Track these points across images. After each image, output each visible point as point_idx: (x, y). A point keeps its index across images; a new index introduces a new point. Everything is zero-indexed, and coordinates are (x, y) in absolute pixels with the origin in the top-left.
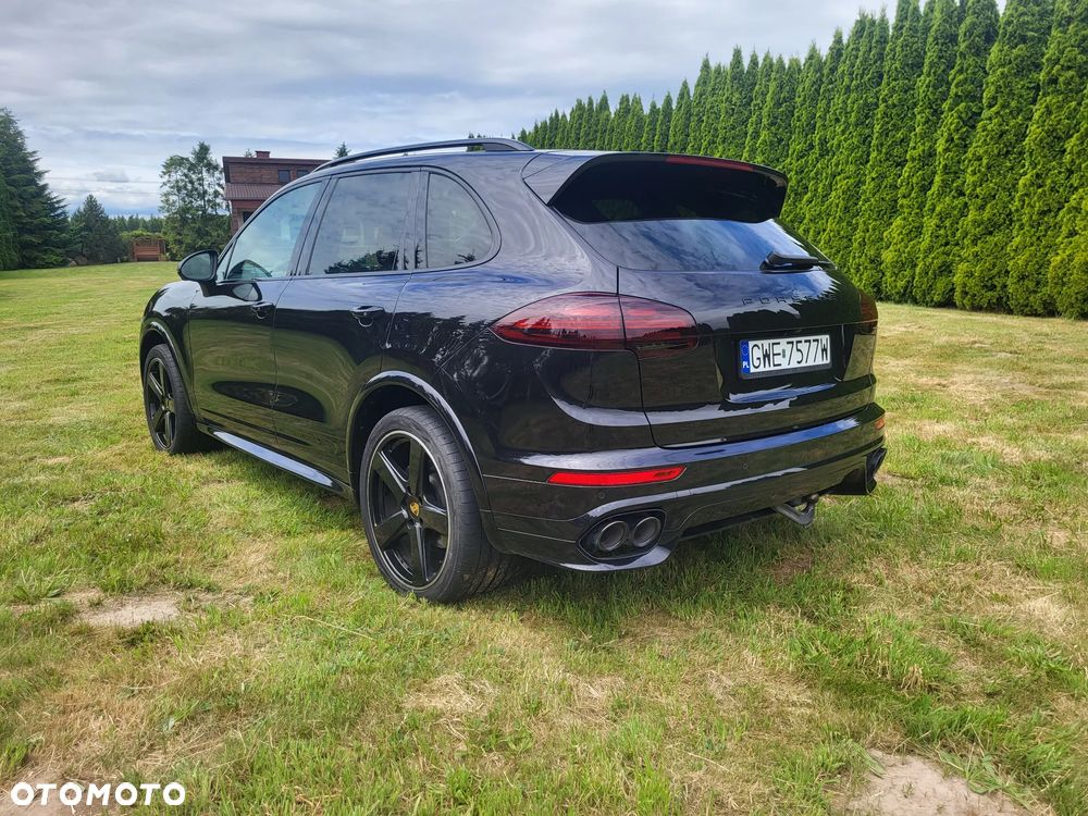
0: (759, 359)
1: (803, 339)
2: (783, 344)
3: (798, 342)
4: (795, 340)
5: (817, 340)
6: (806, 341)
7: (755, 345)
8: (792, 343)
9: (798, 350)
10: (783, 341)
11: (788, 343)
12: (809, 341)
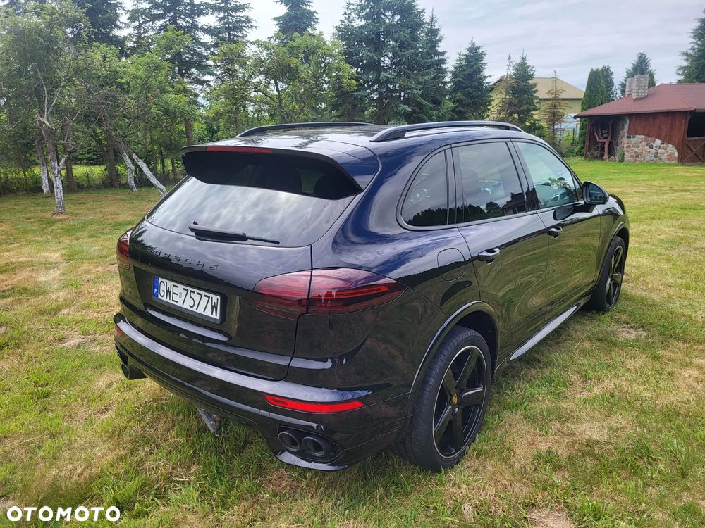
0: (163, 291)
1: (196, 291)
2: (180, 289)
3: (191, 292)
4: (190, 289)
5: (209, 297)
6: (198, 293)
7: (162, 282)
8: (187, 290)
9: (191, 298)
10: (181, 287)
11: (184, 289)
12: (201, 295)
